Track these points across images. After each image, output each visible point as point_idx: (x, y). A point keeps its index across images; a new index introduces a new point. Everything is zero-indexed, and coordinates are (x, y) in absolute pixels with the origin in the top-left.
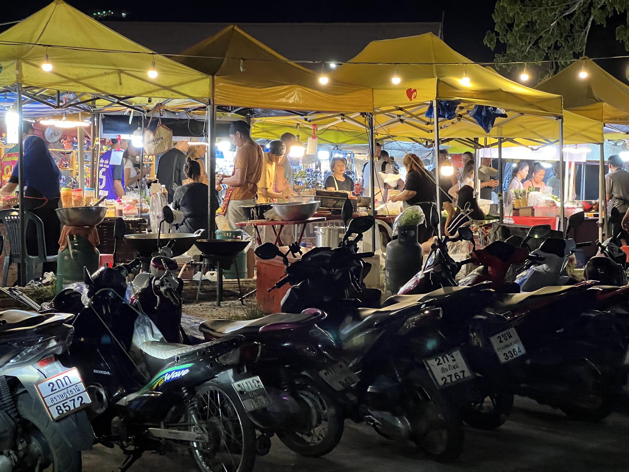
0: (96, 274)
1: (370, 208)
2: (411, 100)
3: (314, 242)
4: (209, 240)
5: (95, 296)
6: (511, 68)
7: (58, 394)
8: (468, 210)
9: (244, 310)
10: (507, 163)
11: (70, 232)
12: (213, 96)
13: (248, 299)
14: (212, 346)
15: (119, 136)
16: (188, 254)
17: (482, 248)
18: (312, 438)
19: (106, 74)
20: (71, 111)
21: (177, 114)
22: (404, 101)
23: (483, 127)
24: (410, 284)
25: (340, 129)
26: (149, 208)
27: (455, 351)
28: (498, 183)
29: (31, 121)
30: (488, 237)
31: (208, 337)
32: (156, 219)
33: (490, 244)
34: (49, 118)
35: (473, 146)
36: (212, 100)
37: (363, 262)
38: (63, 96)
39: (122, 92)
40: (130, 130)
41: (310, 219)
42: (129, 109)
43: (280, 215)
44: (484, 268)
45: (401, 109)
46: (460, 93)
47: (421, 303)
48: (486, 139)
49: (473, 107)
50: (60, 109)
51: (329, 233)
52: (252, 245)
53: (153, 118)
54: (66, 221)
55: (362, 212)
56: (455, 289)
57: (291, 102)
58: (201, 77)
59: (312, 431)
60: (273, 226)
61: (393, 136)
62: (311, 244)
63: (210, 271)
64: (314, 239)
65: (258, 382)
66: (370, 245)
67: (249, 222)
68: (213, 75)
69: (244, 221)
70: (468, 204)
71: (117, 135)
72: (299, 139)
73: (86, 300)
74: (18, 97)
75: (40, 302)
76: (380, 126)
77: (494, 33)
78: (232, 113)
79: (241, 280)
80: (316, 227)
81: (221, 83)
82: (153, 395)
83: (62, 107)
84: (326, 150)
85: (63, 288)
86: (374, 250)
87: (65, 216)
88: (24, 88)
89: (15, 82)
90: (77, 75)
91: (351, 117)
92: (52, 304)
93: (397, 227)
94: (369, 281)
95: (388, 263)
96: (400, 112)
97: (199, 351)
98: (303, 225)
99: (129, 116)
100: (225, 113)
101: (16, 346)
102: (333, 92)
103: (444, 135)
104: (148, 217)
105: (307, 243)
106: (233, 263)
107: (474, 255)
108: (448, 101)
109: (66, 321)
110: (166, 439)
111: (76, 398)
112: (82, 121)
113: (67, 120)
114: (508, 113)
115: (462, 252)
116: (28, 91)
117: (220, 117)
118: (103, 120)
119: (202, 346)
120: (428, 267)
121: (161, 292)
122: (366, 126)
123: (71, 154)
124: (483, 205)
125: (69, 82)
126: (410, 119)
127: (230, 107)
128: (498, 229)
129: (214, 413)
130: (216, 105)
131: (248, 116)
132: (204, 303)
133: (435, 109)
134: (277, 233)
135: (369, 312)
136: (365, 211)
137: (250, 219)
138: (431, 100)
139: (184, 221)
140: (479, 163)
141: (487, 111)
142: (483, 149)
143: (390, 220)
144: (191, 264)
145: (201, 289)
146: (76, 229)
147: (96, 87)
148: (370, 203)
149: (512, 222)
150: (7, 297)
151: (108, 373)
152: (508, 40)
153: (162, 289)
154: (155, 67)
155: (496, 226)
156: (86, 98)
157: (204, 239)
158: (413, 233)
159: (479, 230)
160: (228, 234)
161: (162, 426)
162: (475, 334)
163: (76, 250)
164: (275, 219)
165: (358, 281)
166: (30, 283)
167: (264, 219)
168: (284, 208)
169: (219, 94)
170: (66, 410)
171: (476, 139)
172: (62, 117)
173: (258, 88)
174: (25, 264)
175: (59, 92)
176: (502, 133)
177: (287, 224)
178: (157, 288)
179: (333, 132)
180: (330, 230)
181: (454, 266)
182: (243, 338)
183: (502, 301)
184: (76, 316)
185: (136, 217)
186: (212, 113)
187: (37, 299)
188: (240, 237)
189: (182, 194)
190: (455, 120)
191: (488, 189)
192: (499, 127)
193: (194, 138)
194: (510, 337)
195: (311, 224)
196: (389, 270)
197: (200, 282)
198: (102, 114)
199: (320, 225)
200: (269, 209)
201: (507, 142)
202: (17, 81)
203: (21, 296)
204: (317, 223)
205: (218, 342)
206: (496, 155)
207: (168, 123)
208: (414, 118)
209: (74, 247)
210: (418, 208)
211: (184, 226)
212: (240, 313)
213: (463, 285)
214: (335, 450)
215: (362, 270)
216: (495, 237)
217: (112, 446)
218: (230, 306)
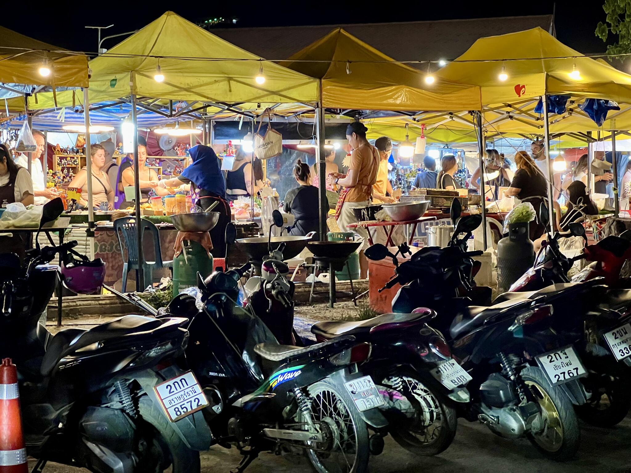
0: (209, 278)
1: (481, 206)
2: (520, 96)
3: (425, 241)
4: (320, 243)
5: (208, 300)
6: (624, 59)
7: (176, 396)
8: (581, 204)
9: (357, 311)
10: (623, 156)
11: (184, 238)
12: (321, 100)
13: (360, 300)
14: (323, 347)
15: (230, 141)
16: (300, 257)
17: (595, 242)
18: (426, 437)
19: (216, 82)
20: (184, 120)
21: (286, 118)
22: (513, 97)
23: (594, 120)
24: (521, 281)
25: (449, 128)
26: (261, 212)
27: (568, 347)
28: (613, 176)
29: (145, 130)
30: (602, 232)
31: (320, 339)
32: (268, 223)
33: (604, 238)
34: (163, 127)
35: (586, 139)
36: (319, 103)
37: (473, 261)
38: (175, 105)
39: (231, 99)
40: (240, 135)
41: (421, 218)
42: (239, 115)
43: (391, 216)
44: (597, 264)
45: (510, 106)
46: (570, 87)
47: (531, 300)
48: (599, 133)
49: (584, 100)
50: (173, 118)
51: (441, 232)
52: (364, 246)
53: (263, 122)
54: (180, 227)
55: (473, 210)
56: (566, 285)
57: (398, 103)
58: (308, 81)
59: (426, 430)
60: (384, 227)
61: (502, 133)
62: (423, 244)
63: (323, 272)
64: (426, 238)
65: (369, 382)
66: (482, 243)
67: (360, 223)
68: (320, 79)
69: (355, 222)
70: (581, 200)
71: (227, 141)
72: (408, 138)
73: (200, 305)
74: (132, 107)
75: (157, 306)
76: (488, 124)
77: (605, 25)
78: (341, 115)
79: (353, 281)
80: (427, 227)
81: (329, 86)
82: (267, 396)
83: (174, 115)
84: (437, 149)
85: (179, 293)
86: (486, 248)
87: (179, 222)
88: (138, 99)
89: (129, 93)
90: (188, 84)
91: (460, 115)
92: (168, 308)
93: (508, 224)
94: (479, 279)
95: (499, 260)
96: (509, 109)
97: (310, 352)
98: (414, 224)
99: (238, 122)
100: (334, 115)
101: (135, 350)
102: (441, 92)
103: (554, 129)
104: (260, 221)
105: (419, 242)
106: (345, 265)
107: (587, 251)
108: (558, 96)
109: (181, 325)
110: (281, 439)
111: (193, 399)
112: (194, 127)
113: (179, 128)
114: (620, 106)
115: (576, 248)
116: (143, 101)
117: (329, 120)
118: (215, 127)
119: (313, 348)
120: (539, 263)
121: (272, 295)
122: (474, 124)
123: (185, 161)
124: (598, 200)
125: (181, 91)
126: (519, 115)
127: (338, 109)
128: (612, 224)
129: (327, 413)
130: (324, 107)
131: (356, 117)
132: (317, 305)
133: (544, 104)
134: (389, 233)
135: (479, 310)
136: (476, 209)
137: (361, 221)
138: (540, 95)
139: (296, 223)
140: (592, 157)
141: (599, 104)
142: (596, 142)
143: (501, 217)
144: (304, 267)
145: (313, 291)
146: (189, 235)
147: (206, 95)
148: (480, 201)
149: (627, 216)
150: (126, 303)
151: (224, 375)
152: (620, 31)
153: (273, 292)
154: (263, 73)
155: (611, 221)
156: (198, 106)
157: (316, 241)
158: (524, 230)
159: (593, 225)
160: (339, 236)
161: (277, 427)
162: (590, 331)
163: (190, 256)
164: (386, 220)
165: (468, 280)
166: (148, 288)
167: (375, 219)
168: (394, 208)
169: (327, 97)
170: (184, 412)
171: (589, 133)
172: (175, 125)
173: (365, 90)
174: (143, 270)
175: (171, 101)
176: (615, 126)
177: (398, 224)
178: (268, 292)
179: (442, 130)
180: (441, 229)
181: (566, 262)
182: (354, 338)
183: (617, 296)
184: (191, 319)
185: (248, 221)
186: (320, 116)
187: (154, 304)
188: (352, 238)
189: (292, 197)
190: (566, 114)
191: (602, 183)
192: (612, 120)
193: (304, 141)
194: (626, 333)
195: (423, 223)
196: (500, 268)
197: (313, 284)
198: (214, 120)
199: (431, 224)
200: (380, 210)
201: (622, 135)
202: (132, 92)
203: (139, 302)
204: (429, 222)
205: (330, 343)
206: (610, 149)
207: (278, 127)
208: (523, 114)
209: (188, 253)
210: (529, 204)
211: (295, 229)
212: (353, 314)
213: (576, 281)
214: (449, 449)
215: (472, 268)
216: (610, 232)
217: (229, 447)
218: (343, 307)
